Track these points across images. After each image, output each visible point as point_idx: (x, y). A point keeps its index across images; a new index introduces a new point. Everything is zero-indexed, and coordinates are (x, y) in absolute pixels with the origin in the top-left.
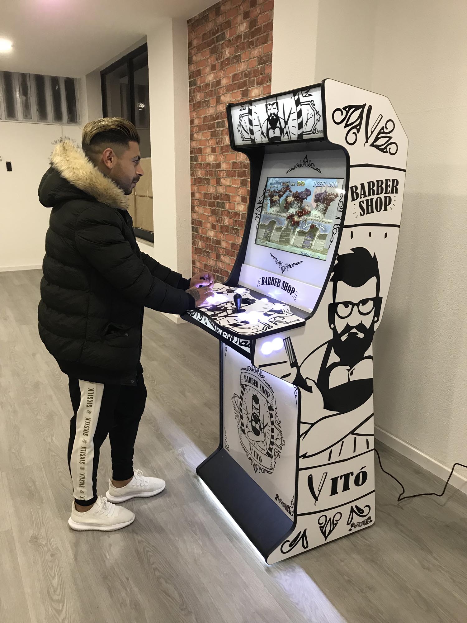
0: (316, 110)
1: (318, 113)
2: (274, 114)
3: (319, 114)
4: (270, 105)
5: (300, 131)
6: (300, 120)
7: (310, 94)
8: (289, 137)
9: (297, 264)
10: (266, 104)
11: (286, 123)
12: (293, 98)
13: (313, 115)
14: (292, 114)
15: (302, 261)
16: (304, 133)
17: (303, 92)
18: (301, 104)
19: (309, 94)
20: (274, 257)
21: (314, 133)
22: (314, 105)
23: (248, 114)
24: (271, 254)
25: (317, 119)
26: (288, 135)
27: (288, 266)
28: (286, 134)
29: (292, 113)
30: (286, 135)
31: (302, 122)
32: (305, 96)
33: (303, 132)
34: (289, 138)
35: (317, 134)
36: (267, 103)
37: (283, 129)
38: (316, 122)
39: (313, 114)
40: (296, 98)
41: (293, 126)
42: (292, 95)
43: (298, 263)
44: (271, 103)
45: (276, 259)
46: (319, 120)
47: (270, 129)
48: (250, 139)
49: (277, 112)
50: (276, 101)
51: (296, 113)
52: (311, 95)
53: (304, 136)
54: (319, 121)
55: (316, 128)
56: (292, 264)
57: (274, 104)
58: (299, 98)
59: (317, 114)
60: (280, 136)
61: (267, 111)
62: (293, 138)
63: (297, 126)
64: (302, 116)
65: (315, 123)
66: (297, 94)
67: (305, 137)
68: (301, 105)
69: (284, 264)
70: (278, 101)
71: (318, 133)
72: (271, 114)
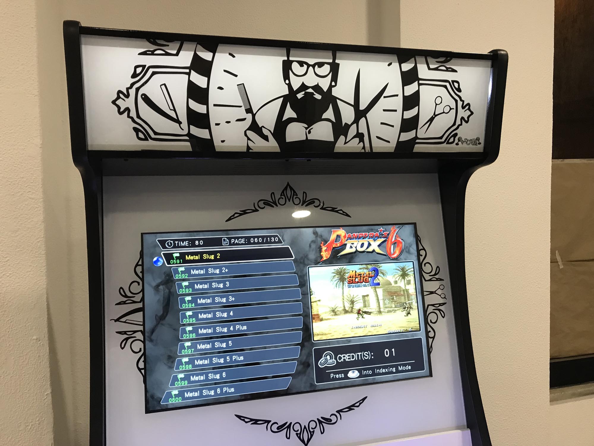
0: (461, 100)
1: (467, 106)
2: (317, 88)
3: (469, 109)
4: (305, 66)
5: (407, 136)
6: (409, 114)
7: (450, 68)
8: (367, 144)
9: (350, 408)
10: (286, 58)
11: (360, 114)
12: (396, 65)
13: (451, 109)
14: (385, 97)
15: (366, 397)
16: (418, 141)
17: (430, 60)
18: (421, 82)
19: (448, 66)
20: (256, 422)
21: (448, 143)
22: (459, 90)
23: (188, 71)
24: (239, 417)
25: (462, 118)
26: (362, 140)
27: (320, 422)
28: (354, 137)
29: (385, 94)
30: (357, 140)
31: (417, 117)
32: (436, 69)
33: (416, 138)
34: (364, 148)
35: (457, 144)
36: (291, 59)
37: (348, 126)
38: (458, 122)
39: (453, 105)
40: (407, 67)
41: (382, 123)
42: (396, 58)
43: (353, 405)
44: (311, 61)
45: (269, 422)
46: (466, 119)
47: (291, 120)
48: (187, 138)
49: (331, 87)
50: (331, 61)
51: (401, 97)
52: (455, 71)
53: (416, 146)
54: (467, 122)
55: (456, 135)
56: (332, 415)
57: (321, 65)
58: (414, 70)
59: (463, 107)
60: (333, 140)
61: (286, 77)
62: (376, 147)
63: (398, 124)
64: (418, 105)
65: (454, 124)
66: (413, 59)
67: (418, 148)
68: (419, 85)
69: (304, 423)
70: (337, 61)
71: (460, 143)
72: (303, 87)
